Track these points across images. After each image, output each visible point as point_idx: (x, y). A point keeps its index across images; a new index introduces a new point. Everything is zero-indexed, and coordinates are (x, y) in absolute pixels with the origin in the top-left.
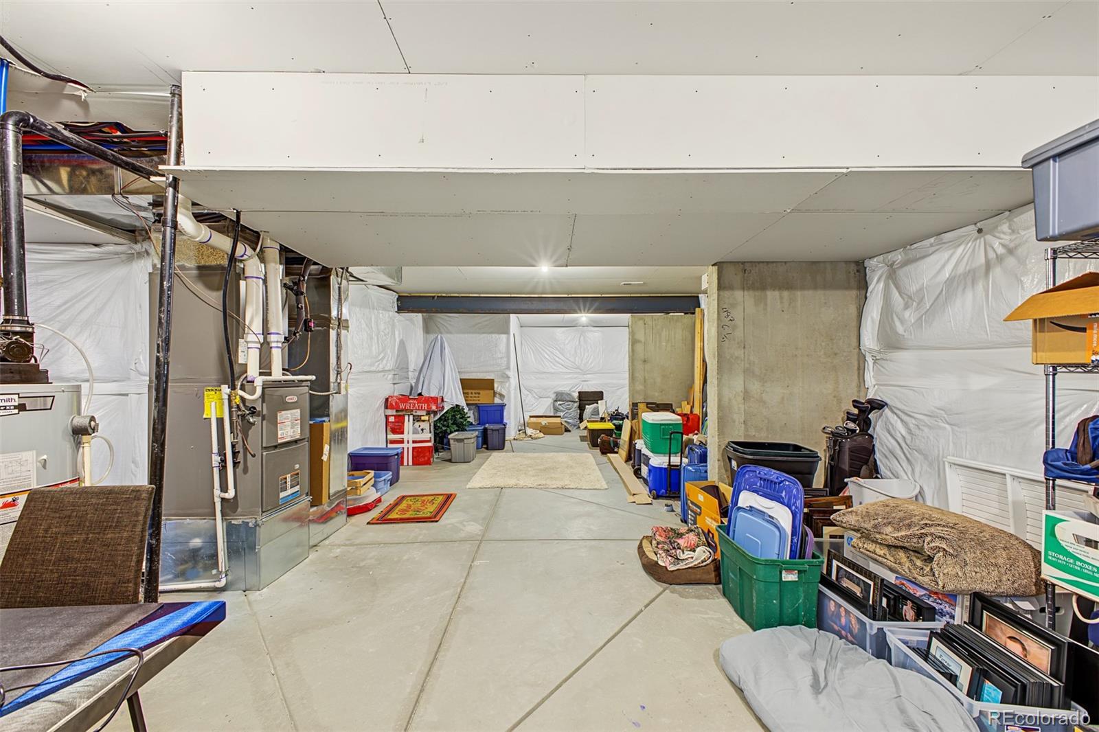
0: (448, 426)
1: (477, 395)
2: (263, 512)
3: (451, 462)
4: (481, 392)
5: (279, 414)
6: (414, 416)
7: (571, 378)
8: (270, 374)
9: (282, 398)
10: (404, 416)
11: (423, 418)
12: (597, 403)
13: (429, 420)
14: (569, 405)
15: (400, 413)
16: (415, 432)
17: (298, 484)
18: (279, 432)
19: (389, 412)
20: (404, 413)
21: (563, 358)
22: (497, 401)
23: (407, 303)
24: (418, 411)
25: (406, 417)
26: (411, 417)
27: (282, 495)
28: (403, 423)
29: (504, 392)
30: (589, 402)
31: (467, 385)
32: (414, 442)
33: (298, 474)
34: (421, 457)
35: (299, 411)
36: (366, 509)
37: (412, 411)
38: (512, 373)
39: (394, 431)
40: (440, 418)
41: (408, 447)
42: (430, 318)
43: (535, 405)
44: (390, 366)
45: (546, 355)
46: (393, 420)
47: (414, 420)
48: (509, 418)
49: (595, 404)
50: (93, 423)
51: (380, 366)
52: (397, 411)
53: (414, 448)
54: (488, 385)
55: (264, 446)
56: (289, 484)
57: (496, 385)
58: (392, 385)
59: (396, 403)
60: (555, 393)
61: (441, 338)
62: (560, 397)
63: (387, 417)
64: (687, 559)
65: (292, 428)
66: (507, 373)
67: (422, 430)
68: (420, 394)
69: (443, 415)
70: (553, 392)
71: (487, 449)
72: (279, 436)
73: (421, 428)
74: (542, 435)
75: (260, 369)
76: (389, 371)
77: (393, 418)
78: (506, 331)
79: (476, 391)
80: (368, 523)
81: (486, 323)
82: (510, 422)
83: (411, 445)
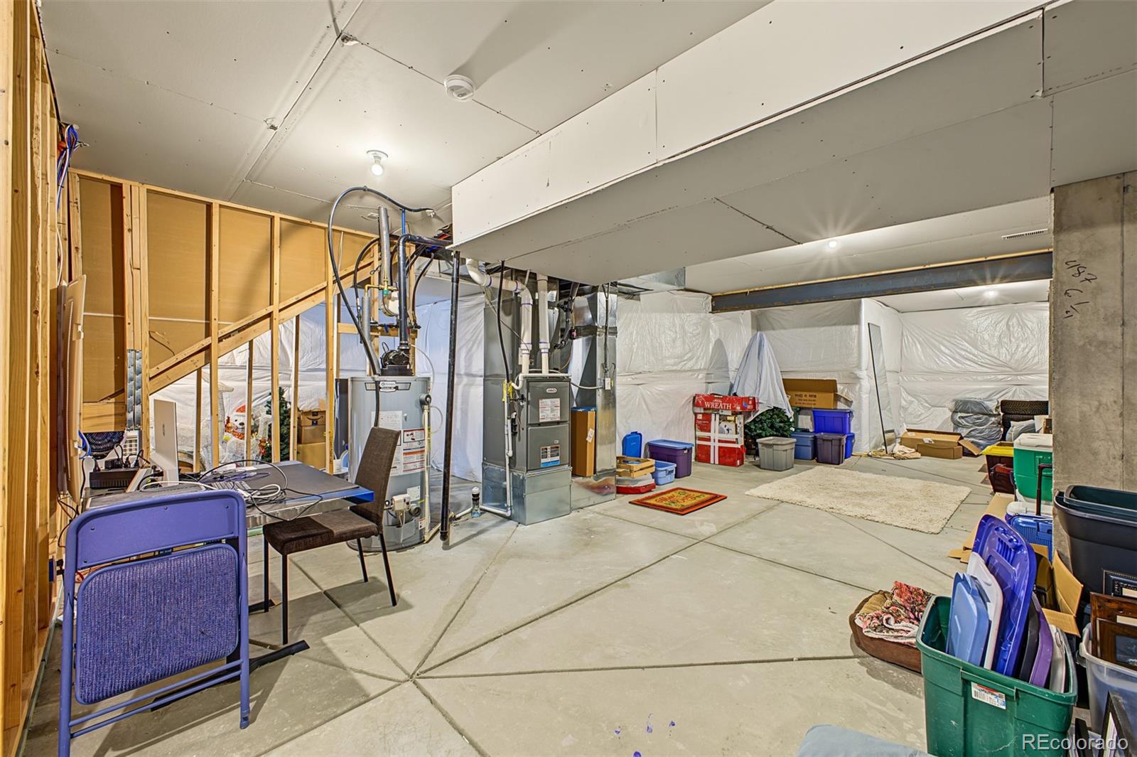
0: (764, 430)
1: (813, 398)
2: (527, 471)
3: (760, 468)
4: (818, 395)
5: (540, 401)
6: (720, 415)
7: (991, 381)
8: (541, 372)
9: (544, 389)
10: (710, 414)
11: (729, 418)
12: (1033, 419)
13: (735, 421)
14: (979, 419)
15: (707, 412)
16: (721, 432)
17: (558, 455)
18: (540, 415)
19: (698, 410)
20: (711, 411)
21: (976, 352)
22: (841, 406)
23: (723, 303)
24: (724, 411)
25: (713, 416)
26: (718, 416)
27: (543, 461)
28: (710, 421)
29: (851, 397)
30: (1016, 416)
31: (791, 386)
32: (720, 441)
33: (558, 447)
34: (729, 457)
35: (559, 400)
36: (637, 491)
37: (718, 410)
38: (865, 374)
39: (702, 429)
40: (754, 420)
41: (714, 446)
42: (762, 313)
43: (922, 417)
44: (702, 364)
45: (943, 348)
46: (701, 418)
47: (720, 419)
48: (860, 429)
49: (1032, 420)
50: (428, 399)
51: (688, 365)
52: (705, 409)
53: (720, 448)
54: (830, 386)
55: (529, 422)
56: (549, 453)
57: (839, 387)
58: (705, 385)
59: (703, 401)
60: (954, 400)
61: (761, 336)
62: (962, 407)
63: (696, 414)
64: (897, 631)
65: (552, 412)
66: (858, 373)
67: (728, 430)
68: (735, 394)
69: (757, 417)
70: (951, 400)
71: (818, 461)
72: (540, 417)
73: (727, 428)
74: (918, 455)
75: (530, 368)
76: (700, 370)
77: (701, 415)
78: (856, 320)
79: (811, 394)
80: (630, 502)
81: (828, 314)
82: (860, 434)
83: (718, 445)
